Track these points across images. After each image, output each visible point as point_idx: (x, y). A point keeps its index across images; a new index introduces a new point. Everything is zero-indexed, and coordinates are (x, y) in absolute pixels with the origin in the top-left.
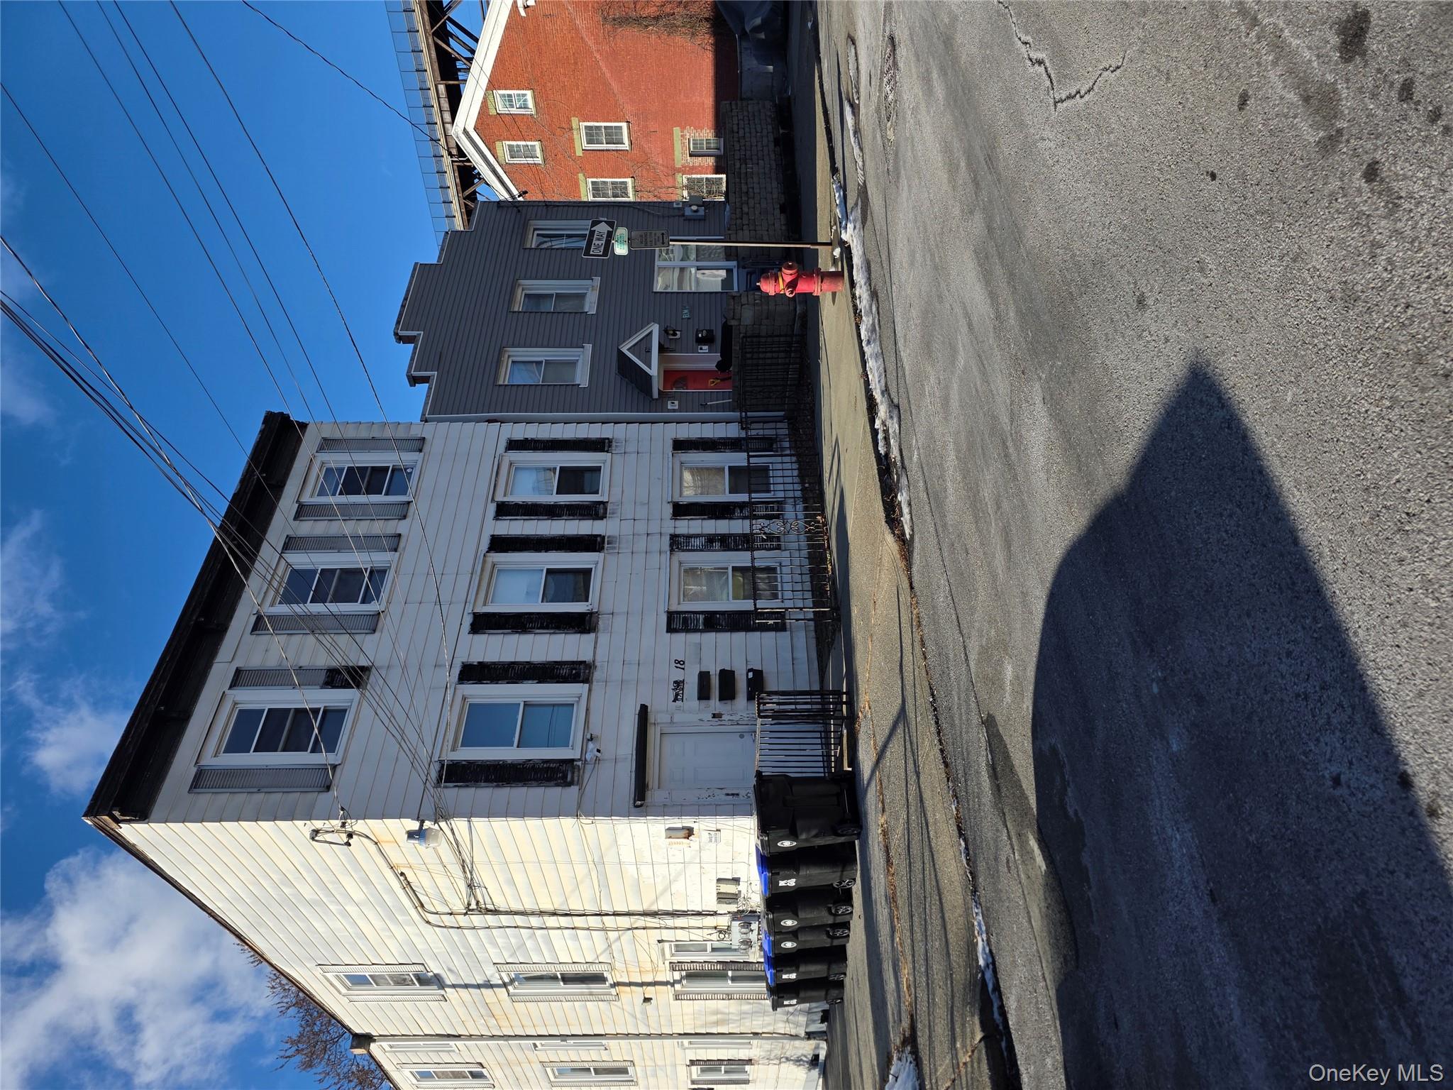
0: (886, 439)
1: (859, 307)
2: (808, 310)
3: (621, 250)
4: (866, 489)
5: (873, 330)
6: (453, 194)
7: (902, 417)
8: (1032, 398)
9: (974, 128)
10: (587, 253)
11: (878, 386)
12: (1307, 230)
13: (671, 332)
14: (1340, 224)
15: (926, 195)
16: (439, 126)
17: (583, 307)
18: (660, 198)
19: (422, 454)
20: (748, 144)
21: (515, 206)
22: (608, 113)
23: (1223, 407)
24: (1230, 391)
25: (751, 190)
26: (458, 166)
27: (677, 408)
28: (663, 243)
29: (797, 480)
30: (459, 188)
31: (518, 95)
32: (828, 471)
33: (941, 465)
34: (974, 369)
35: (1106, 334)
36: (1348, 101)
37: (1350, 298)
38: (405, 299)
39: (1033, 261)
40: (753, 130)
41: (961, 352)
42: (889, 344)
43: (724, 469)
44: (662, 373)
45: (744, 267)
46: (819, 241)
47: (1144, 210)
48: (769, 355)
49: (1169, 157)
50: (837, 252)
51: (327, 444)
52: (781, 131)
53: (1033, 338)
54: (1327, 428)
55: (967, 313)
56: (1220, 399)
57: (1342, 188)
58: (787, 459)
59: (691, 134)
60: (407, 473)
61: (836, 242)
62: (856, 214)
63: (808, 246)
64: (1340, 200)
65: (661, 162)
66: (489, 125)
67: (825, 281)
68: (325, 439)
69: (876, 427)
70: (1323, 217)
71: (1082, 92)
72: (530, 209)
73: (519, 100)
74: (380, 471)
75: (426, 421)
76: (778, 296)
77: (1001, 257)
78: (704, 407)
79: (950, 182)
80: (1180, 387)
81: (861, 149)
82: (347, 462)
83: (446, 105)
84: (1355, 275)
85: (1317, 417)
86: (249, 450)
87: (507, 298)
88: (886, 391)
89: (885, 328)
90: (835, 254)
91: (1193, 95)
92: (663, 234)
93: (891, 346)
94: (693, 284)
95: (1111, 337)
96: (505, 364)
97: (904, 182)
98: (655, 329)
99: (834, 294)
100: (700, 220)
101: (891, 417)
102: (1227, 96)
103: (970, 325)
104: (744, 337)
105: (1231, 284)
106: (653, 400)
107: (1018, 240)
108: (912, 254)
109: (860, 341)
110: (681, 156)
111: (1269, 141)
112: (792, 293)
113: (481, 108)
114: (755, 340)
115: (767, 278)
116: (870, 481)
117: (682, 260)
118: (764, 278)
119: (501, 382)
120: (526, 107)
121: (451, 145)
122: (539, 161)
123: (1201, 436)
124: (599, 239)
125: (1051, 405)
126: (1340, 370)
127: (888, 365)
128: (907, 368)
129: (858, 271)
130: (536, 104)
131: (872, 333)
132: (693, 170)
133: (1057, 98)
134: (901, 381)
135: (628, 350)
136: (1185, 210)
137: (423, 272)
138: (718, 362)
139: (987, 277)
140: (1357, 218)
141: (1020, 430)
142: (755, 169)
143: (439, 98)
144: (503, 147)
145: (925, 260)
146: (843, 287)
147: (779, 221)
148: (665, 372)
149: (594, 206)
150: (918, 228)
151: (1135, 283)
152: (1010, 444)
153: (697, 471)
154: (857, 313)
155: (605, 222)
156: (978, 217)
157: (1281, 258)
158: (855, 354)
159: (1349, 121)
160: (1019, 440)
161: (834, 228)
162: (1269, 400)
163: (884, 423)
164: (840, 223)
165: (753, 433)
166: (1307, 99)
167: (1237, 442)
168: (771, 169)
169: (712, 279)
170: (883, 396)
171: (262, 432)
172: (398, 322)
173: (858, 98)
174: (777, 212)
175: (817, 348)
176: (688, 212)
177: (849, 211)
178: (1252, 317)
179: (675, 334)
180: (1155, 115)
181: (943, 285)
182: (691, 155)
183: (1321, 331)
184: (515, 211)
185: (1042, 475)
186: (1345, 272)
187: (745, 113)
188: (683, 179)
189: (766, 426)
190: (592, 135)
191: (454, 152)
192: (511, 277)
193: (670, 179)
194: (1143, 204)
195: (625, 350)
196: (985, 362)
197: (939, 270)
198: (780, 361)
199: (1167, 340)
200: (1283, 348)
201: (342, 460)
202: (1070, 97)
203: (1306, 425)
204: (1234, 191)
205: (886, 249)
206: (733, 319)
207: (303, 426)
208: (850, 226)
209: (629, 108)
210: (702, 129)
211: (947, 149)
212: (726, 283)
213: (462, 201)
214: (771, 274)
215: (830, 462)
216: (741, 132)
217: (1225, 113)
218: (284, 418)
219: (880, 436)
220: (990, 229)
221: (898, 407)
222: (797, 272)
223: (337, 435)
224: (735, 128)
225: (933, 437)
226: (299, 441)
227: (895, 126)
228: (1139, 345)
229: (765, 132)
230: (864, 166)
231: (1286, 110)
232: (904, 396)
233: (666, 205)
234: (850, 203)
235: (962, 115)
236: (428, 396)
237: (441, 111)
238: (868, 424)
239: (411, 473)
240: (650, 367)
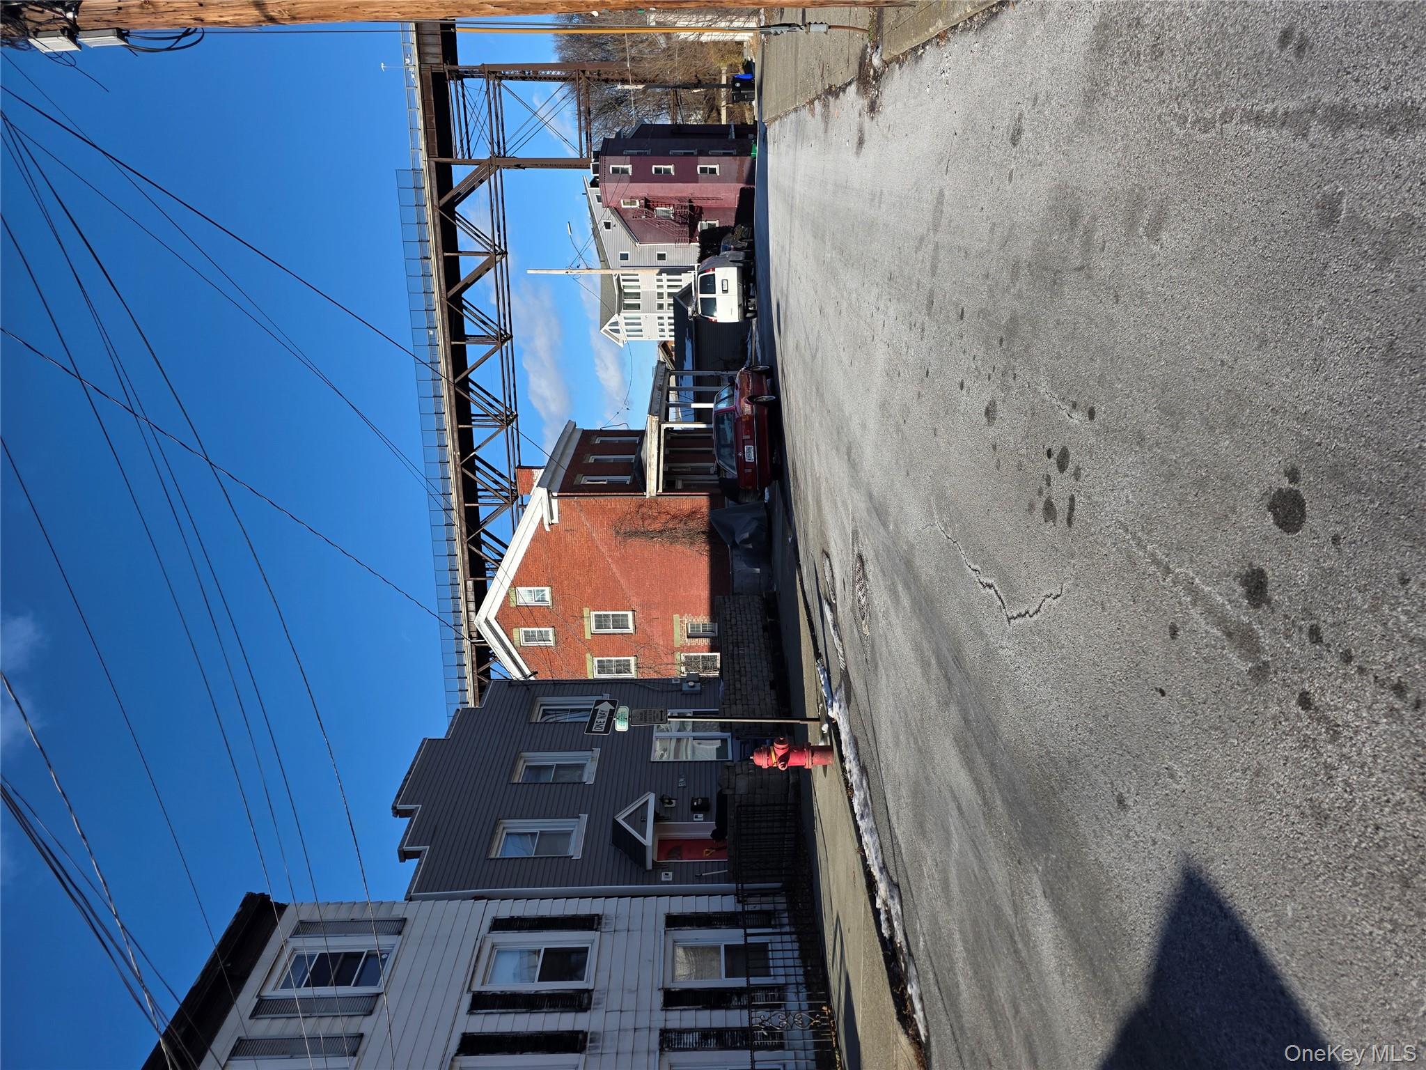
0: (889, 920)
1: (850, 781)
2: (800, 782)
3: (621, 726)
4: (873, 978)
5: (866, 805)
6: (468, 671)
7: (903, 898)
8: (1032, 890)
9: (940, 633)
10: (589, 730)
11: (875, 862)
12: (1260, 747)
13: (667, 801)
14: (1290, 745)
15: (904, 685)
16: (463, 615)
17: (581, 776)
18: (659, 673)
19: (401, 937)
20: (740, 630)
21: (525, 685)
22: (616, 604)
23: (1226, 917)
24: (1229, 900)
25: (743, 669)
26: (476, 647)
27: (671, 879)
28: (662, 720)
29: (798, 962)
30: (475, 665)
31: (538, 591)
32: (831, 953)
33: (949, 956)
34: (970, 855)
35: (1094, 831)
36: (1266, 641)
37: (1321, 818)
38: (409, 773)
39: (1011, 754)
40: (744, 619)
41: (955, 836)
42: (882, 819)
43: (720, 947)
44: (657, 842)
45: (738, 739)
46: (808, 717)
47: (1106, 717)
48: (764, 824)
49: (1118, 673)
50: (825, 728)
51: (304, 928)
52: (769, 620)
53: (1023, 828)
54: (1337, 949)
55: (955, 797)
56: (1221, 908)
57: (1283, 713)
58: (787, 938)
59: (689, 620)
60: (382, 959)
61: (823, 719)
62: (841, 694)
63: (798, 721)
64: (1283, 723)
65: (661, 643)
66: (510, 616)
67: (815, 755)
68: (302, 922)
69: (878, 906)
70: (1273, 737)
71: (1031, 613)
72: (539, 686)
73: (538, 595)
74: (352, 958)
75: (411, 900)
76: (772, 770)
77: (980, 746)
78: (700, 879)
79: (923, 676)
80: (1178, 892)
81: (841, 640)
82: (322, 947)
83: (472, 597)
84: (1318, 794)
85: (1323, 936)
86: (219, 936)
87: (508, 771)
88: (884, 868)
89: (877, 804)
90: (823, 729)
91: (1129, 624)
92: (662, 712)
93: (885, 822)
94: (689, 752)
95: (1099, 834)
96: (499, 836)
97: (881, 671)
98: (651, 798)
99: (825, 767)
100: (696, 694)
101: (892, 897)
102: (1158, 627)
103: (959, 809)
104: (738, 807)
105: (1203, 793)
106: (647, 871)
107: (994, 733)
108: (896, 736)
109: (854, 815)
110: (679, 638)
111: (1205, 666)
112: (784, 766)
113: (504, 601)
114: (750, 809)
115: (760, 752)
116: (877, 968)
117: (679, 731)
118: (757, 752)
119: (493, 856)
120: (543, 600)
121: (472, 629)
122: (552, 643)
123: (1212, 947)
124: (601, 717)
125: (1053, 900)
126: (1332, 888)
127: (884, 841)
128: (903, 846)
129: (846, 746)
130: (553, 598)
131: (865, 807)
132: (690, 649)
133: (1010, 615)
134: (898, 859)
135: (623, 819)
136: (1144, 720)
137: (431, 746)
138: (713, 832)
139: (970, 764)
140: (1304, 741)
141: (1026, 925)
142: (747, 650)
143: (466, 591)
144: (519, 634)
145: (909, 743)
146: (833, 761)
147: (769, 697)
148: (660, 841)
149: (598, 684)
150: (899, 713)
151: (1112, 783)
152: (1017, 938)
153: (691, 950)
154: (848, 787)
155: (608, 701)
156: (953, 709)
157: (1244, 771)
158: (849, 826)
159: (1271, 656)
160: (1026, 936)
161: (821, 705)
162: (1270, 914)
163: (885, 903)
164: (826, 702)
165: (750, 908)
166: (1229, 635)
167: (1249, 956)
168: (760, 651)
169: (707, 751)
170: (882, 873)
171: (238, 916)
172: (398, 796)
173: (835, 599)
174: (768, 688)
175: (812, 819)
176: (685, 687)
177: (834, 691)
178: (1232, 826)
179: (670, 803)
180: (1099, 636)
181: (929, 768)
182: (688, 637)
183: (1302, 845)
184: (527, 689)
185: (1057, 977)
186: (1307, 790)
187: (737, 606)
188: (681, 657)
189: (764, 899)
190: (601, 621)
191: (474, 635)
192: (515, 749)
193: (670, 657)
194: (1103, 711)
195: (620, 820)
196: (980, 848)
197: (923, 753)
198: (776, 830)
199: (1155, 843)
200: (1270, 860)
201: (315, 945)
202: (1020, 615)
203: (1315, 944)
204: (1184, 707)
205: (871, 728)
206: (728, 788)
207: (282, 908)
208: (836, 705)
209: (634, 600)
210: (698, 616)
211: (917, 648)
212: (721, 751)
213: (476, 677)
214: (764, 748)
215: (832, 942)
216: (733, 621)
217: (1160, 641)
218: (264, 898)
219: (883, 917)
220: (966, 721)
221: (897, 886)
222: (788, 746)
223: (316, 917)
224: (728, 618)
225: (937, 923)
226: (274, 924)
227: (869, 624)
228: (1128, 845)
229: (754, 621)
230: (844, 653)
231: (1213, 642)
232: (903, 874)
233: (666, 682)
234: (835, 684)
235: (928, 622)
236: (416, 872)
237: (467, 602)
238: (869, 903)
239: (386, 959)
240: (644, 837)
